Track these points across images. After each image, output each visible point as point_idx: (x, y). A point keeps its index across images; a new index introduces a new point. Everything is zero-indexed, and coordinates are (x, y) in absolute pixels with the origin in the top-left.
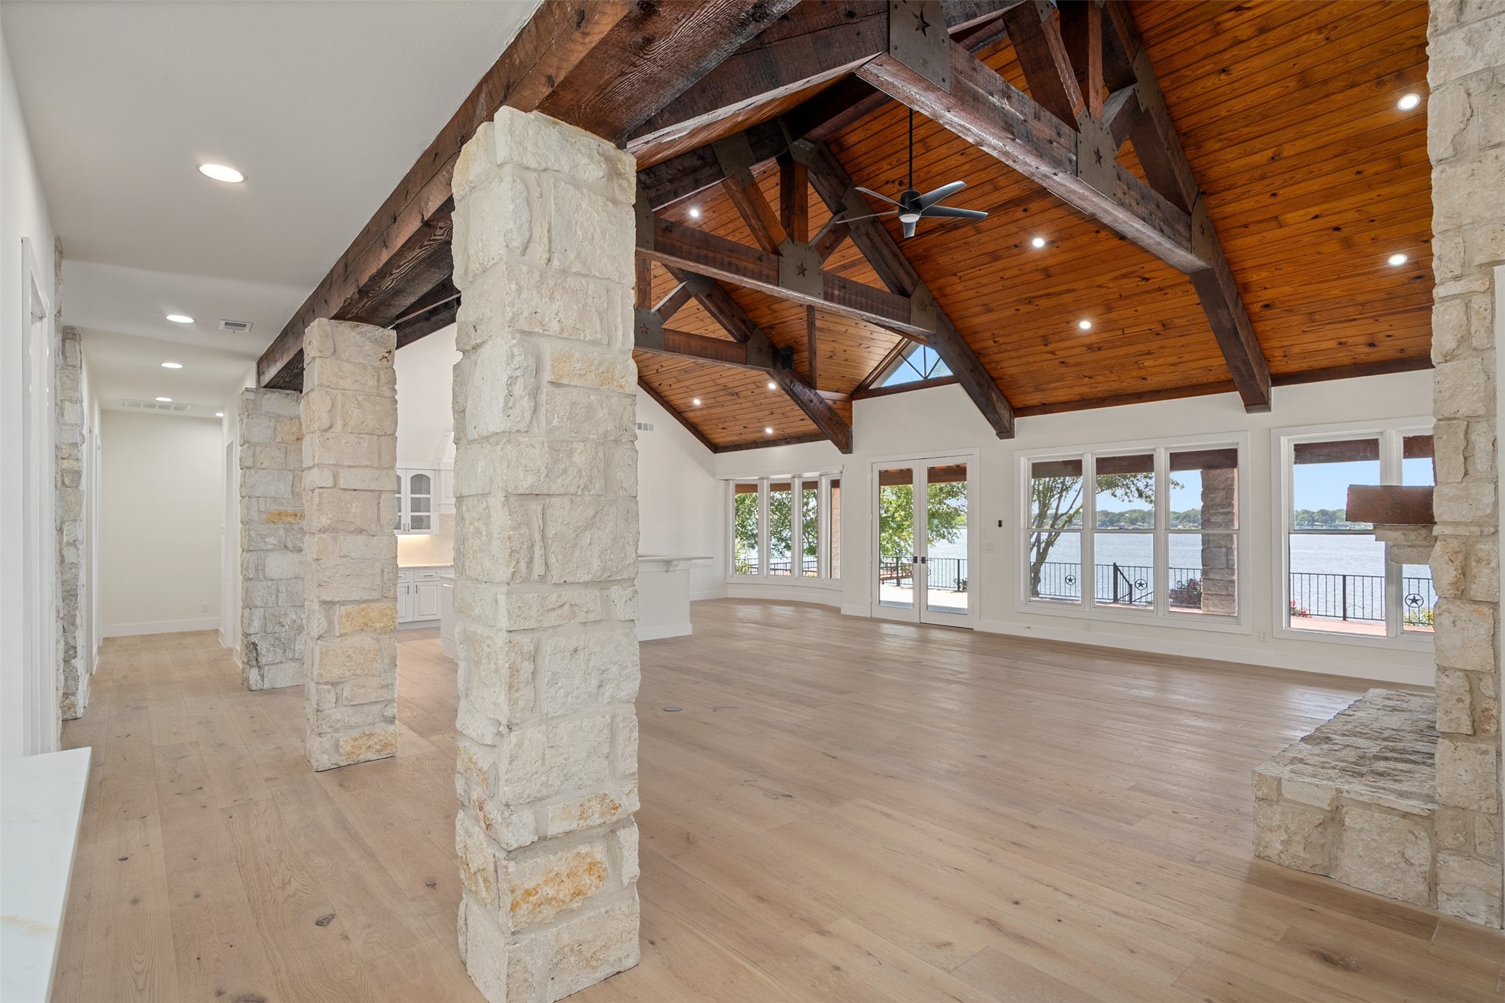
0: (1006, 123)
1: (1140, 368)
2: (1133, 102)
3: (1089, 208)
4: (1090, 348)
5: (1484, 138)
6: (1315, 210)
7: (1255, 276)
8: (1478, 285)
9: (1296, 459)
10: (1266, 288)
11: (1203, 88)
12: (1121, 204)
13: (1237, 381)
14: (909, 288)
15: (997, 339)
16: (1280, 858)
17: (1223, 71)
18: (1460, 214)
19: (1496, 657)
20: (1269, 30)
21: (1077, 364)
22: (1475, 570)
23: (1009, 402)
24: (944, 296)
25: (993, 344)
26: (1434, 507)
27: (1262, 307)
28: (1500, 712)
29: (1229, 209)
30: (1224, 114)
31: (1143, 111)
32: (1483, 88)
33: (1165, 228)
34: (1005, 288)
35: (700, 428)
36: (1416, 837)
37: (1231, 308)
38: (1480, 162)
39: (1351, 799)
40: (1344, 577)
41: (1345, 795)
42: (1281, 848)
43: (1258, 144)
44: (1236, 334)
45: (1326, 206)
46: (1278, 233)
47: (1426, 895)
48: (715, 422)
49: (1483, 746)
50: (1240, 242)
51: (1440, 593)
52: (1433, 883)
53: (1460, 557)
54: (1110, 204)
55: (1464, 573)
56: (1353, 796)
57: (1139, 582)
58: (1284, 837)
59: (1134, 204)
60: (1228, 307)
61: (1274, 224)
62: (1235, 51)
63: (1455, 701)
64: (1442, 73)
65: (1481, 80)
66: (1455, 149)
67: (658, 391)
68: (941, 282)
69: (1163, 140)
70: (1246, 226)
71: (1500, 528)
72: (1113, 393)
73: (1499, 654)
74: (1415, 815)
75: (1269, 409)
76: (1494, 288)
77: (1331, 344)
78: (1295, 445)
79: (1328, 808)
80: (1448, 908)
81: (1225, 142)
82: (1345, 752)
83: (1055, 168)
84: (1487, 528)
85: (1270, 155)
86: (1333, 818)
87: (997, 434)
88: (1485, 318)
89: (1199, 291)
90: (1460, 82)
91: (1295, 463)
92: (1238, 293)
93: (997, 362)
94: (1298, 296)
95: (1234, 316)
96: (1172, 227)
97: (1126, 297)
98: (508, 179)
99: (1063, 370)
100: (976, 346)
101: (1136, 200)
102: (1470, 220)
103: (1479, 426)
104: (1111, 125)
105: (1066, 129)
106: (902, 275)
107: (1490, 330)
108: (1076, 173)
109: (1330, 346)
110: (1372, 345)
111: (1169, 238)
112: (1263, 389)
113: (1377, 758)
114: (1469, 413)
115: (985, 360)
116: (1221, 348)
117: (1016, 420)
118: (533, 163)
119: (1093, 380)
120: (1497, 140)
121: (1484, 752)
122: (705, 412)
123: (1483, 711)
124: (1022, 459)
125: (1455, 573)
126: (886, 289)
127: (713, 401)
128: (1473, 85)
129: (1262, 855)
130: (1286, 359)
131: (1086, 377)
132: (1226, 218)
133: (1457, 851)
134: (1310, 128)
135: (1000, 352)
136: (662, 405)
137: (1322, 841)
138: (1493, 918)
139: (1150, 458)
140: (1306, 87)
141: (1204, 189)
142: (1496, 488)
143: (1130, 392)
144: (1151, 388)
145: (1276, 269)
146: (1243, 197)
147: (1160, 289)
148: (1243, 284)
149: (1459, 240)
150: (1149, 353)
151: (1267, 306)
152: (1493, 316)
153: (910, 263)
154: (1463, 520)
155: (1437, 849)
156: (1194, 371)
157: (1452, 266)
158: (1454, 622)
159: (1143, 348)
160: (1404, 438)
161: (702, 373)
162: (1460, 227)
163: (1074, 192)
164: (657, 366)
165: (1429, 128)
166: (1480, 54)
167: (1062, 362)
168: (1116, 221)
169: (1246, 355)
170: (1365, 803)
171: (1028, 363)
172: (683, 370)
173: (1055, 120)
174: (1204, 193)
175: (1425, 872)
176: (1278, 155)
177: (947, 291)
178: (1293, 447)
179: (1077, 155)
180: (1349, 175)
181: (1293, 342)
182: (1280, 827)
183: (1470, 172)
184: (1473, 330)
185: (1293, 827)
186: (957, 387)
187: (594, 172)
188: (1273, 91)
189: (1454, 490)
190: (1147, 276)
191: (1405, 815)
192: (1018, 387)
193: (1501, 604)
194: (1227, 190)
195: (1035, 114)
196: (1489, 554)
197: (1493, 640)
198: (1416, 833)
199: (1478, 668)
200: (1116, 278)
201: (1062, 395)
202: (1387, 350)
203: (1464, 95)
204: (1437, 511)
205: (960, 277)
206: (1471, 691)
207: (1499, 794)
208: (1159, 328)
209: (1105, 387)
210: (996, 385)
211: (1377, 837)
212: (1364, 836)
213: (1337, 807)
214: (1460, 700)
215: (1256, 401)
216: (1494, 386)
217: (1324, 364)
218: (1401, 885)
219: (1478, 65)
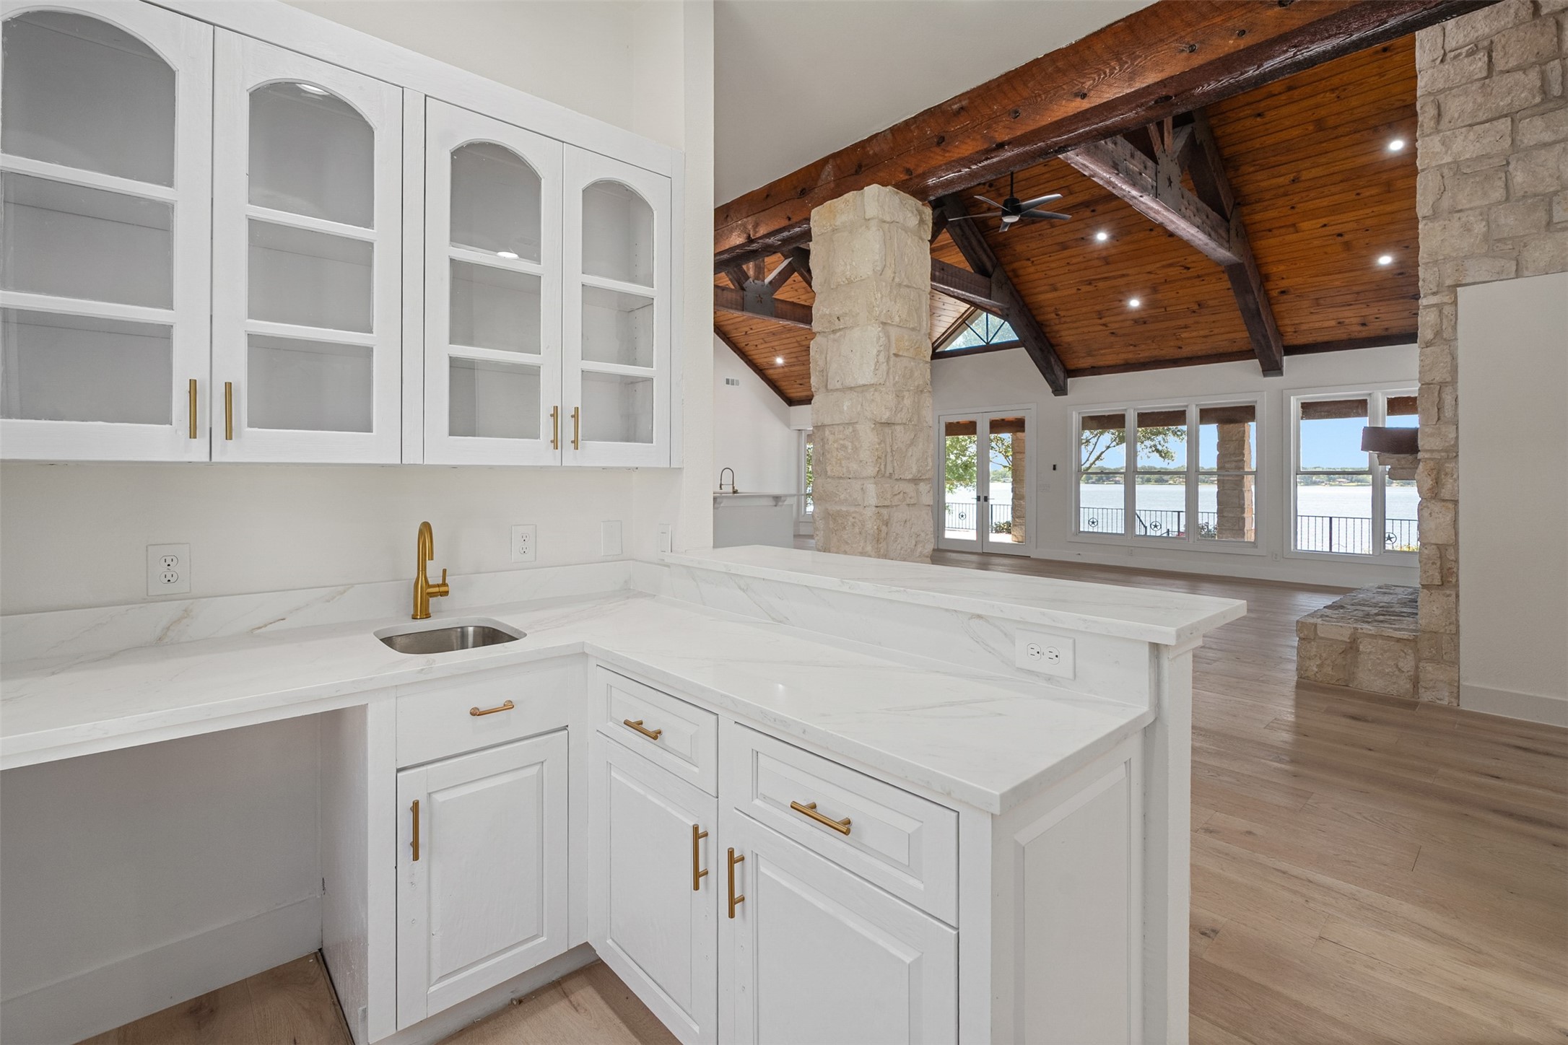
0: (1114, 162)
1: (1177, 339)
2: (1192, 137)
3: (1160, 219)
4: (1136, 321)
5: (1452, 206)
6: (1324, 221)
7: (1275, 268)
8: (1446, 299)
9: (1303, 414)
10: (1283, 278)
11: (1242, 126)
12: (1184, 217)
13: (1256, 351)
14: (990, 269)
15: (1059, 313)
16: (1316, 676)
17: (1259, 115)
18: (1436, 253)
19: (1456, 534)
20: (1296, 88)
21: (1124, 335)
22: (1444, 480)
23: (1064, 365)
24: (1017, 276)
25: (1055, 317)
26: (1419, 440)
27: (1278, 292)
28: (1458, 569)
29: (1257, 217)
30: (1258, 146)
31: (1198, 143)
32: (1452, 174)
33: (1213, 233)
34: (1070, 271)
35: (778, 384)
36: (1405, 653)
37: (1256, 294)
38: (1450, 220)
39: (1363, 633)
40: (1331, 518)
41: (1360, 631)
42: (1316, 670)
43: (1283, 169)
44: (1259, 315)
45: (1332, 218)
46: (1294, 237)
47: (1412, 690)
48: (793, 378)
49: (1448, 592)
50: (1263, 243)
51: (1422, 496)
52: (1416, 681)
53: (1435, 472)
54: (1176, 217)
55: (1437, 482)
56: (1364, 631)
57: (1154, 524)
58: (1319, 662)
59: (1192, 216)
60: (1253, 292)
61: (1291, 229)
62: (1268, 102)
63: (1430, 565)
64: (1426, 162)
65: (1451, 168)
66: (1434, 211)
67: (743, 350)
68: (1016, 265)
69: (1211, 165)
70: (1270, 230)
71: (1460, 454)
72: (1153, 360)
73: (1458, 533)
74: (1405, 639)
75: (1282, 374)
76: (1457, 301)
77: (1333, 323)
78: (1302, 404)
79: (1348, 641)
80: (1426, 697)
81: (1258, 167)
82: (1355, 612)
83: (1142, 192)
84: (1452, 452)
85: (1292, 178)
86: (1352, 647)
87: (1053, 392)
88: (1451, 320)
89: (1231, 277)
90: (1436, 169)
91: (1302, 418)
92: (1261, 282)
93: (1058, 331)
94: (1307, 285)
95: (1258, 300)
96: (1216, 232)
97: (1171, 282)
98: (874, 229)
99: (1113, 339)
100: (1040, 318)
101: (1193, 213)
102: (1442, 258)
103: (1448, 388)
104: (1178, 156)
105: (1150, 163)
106: (984, 258)
107: (1455, 328)
108: (1156, 195)
109: (1331, 325)
110: (1364, 324)
111: (1215, 240)
112: (1278, 358)
113: (1377, 614)
114: (1441, 380)
115: (1047, 330)
116: (1246, 324)
117: (1069, 380)
118: (888, 219)
119: (1137, 348)
120: (1460, 207)
121: (1449, 596)
122: (786, 369)
123: (1448, 570)
124: (1074, 413)
125: (1431, 482)
126: (969, 269)
127: (795, 360)
128: (1446, 171)
129: (1303, 676)
130: (1296, 334)
131: (1131, 345)
132: (1255, 223)
133: (1431, 660)
134: (1323, 160)
135: (1060, 323)
136: (746, 362)
137: (1344, 663)
138: (1453, 700)
139: (1183, 413)
140: (1320, 131)
141: (1240, 201)
142: (1457, 428)
143: (1167, 358)
144: (1185, 355)
145: (1292, 264)
146: (1269, 208)
147: (1199, 277)
148: (1265, 275)
149: (1436, 269)
150: (1186, 327)
151: (1283, 292)
152: (1456, 319)
153: (991, 249)
154: (1436, 448)
155: (1419, 660)
156: (1222, 344)
157: (1431, 286)
158: (1430, 514)
159: (1181, 322)
160: (1388, 398)
161: (788, 335)
162: (1437, 261)
163: (1152, 209)
164: (747, 329)
165: (1418, 196)
166: (1449, 152)
167: (1113, 333)
168: (1177, 228)
169: (1266, 331)
170: (1373, 635)
171: (1084, 333)
172: (771, 332)
173: (1144, 157)
174: (1239, 204)
175: (1411, 676)
176: (1298, 178)
177: (1021, 272)
178: (1300, 405)
179: (1156, 182)
180: (1352, 196)
181: (1303, 321)
182: (1316, 656)
183: (1443, 226)
184: (1444, 327)
185: (1324, 655)
186: (1022, 351)
187: (913, 221)
188: (1295, 132)
189: (1431, 429)
190: (1188, 266)
191: (1399, 640)
192: (1073, 353)
193: (1460, 501)
194: (1257, 202)
195: (1131, 153)
196: (1453, 470)
197: (1454, 524)
198: (1405, 651)
199: (1446, 543)
200: (1164, 267)
201: (1110, 359)
202: (1375, 329)
203: (1440, 177)
204: (1420, 443)
205: (1033, 262)
206: (1441, 557)
207: (1457, 621)
208: (1195, 307)
209: (1147, 354)
210: (1054, 350)
211: (1380, 657)
212: (1372, 657)
213: (1354, 640)
214: (1433, 563)
215: (1272, 368)
216: (1457, 364)
217: (1326, 339)
218: (1396, 686)
219: (1448, 159)
